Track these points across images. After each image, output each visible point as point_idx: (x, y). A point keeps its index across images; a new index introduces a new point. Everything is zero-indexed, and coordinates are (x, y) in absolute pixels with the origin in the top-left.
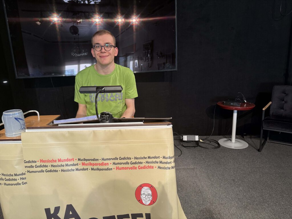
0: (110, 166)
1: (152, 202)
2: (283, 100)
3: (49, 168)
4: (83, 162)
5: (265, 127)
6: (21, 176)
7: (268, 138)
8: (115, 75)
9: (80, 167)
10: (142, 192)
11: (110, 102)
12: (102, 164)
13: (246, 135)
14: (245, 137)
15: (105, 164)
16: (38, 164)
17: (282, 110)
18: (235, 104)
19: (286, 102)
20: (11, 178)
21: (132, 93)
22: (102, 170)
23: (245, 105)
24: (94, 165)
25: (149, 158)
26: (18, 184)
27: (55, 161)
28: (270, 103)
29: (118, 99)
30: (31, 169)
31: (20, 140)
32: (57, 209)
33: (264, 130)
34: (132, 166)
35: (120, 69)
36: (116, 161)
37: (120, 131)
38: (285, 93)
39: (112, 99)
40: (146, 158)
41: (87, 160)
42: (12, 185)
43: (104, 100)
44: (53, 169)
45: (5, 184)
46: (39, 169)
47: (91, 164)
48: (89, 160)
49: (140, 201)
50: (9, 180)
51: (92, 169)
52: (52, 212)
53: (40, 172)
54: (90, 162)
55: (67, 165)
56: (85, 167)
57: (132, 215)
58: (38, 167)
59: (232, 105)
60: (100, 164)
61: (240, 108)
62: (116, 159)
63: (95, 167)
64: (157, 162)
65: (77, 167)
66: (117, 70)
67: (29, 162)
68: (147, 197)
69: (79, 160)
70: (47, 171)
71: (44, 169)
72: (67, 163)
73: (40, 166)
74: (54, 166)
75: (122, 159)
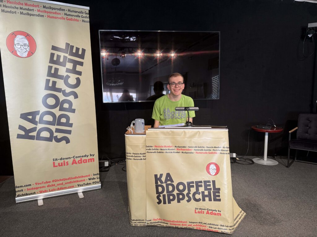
0: (192, 151)
1: (217, 174)
2: (308, 126)
3: (159, 151)
4: (178, 148)
5: (292, 147)
6: (143, 155)
7: (296, 158)
8: (181, 101)
9: (176, 151)
10: (210, 168)
11: (178, 119)
12: (188, 150)
13: (276, 156)
14: (275, 157)
15: (190, 150)
16: (153, 148)
17: (307, 134)
18: (267, 127)
19: (310, 128)
20: (138, 155)
21: (192, 114)
22: (188, 153)
23: (275, 129)
24: (183, 150)
25: (215, 147)
26: (141, 159)
27: (163, 147)
28: (297, 128)
29: (183, 118)
30: (149, 151)
31: (145, 134)
32: (161, 175)
33: (290, 149)
34: (205, 152)
35: (184, 98)
36: (196, 149)
37: (199, 131)
38: (309, 120)
39: (179, 117)
40: (213, 147)
41: (180, 147)
42: (138, 159)
43: (174, 118)
44: (161, 151)
45: (134, 159)
46: (154, 151)
47: (182, 150)
48: (181, 147)
49: (209, 173)
50: (137, 157)
51: (182, 152)
52: (158, 177)
53: (154, 152)
54: (181, 148)
55: (169, 149)
56: (178, 151)
57: (204, 181)
58: (153, 150)
59: (263, 129)
60: (187, 150)
61: (270, 130)
62: (196, 147)
63: (184, 151)
64: (220, 150)
65: (174, 151)
66: (183, 99)
67: (149, 147)
68: (213, 171)
69: (175, 147)
70: (158, 152)
71: (156, 151)
72: (169, 148)
73: (155, 149)
74: (161, 150)
75: (199, 147)
